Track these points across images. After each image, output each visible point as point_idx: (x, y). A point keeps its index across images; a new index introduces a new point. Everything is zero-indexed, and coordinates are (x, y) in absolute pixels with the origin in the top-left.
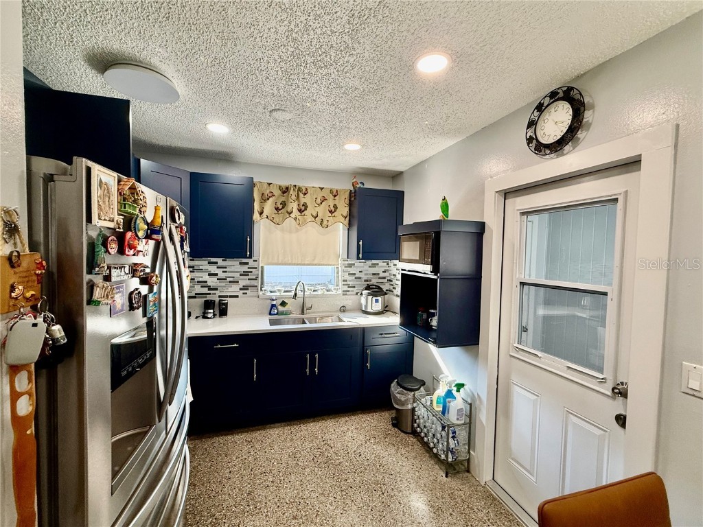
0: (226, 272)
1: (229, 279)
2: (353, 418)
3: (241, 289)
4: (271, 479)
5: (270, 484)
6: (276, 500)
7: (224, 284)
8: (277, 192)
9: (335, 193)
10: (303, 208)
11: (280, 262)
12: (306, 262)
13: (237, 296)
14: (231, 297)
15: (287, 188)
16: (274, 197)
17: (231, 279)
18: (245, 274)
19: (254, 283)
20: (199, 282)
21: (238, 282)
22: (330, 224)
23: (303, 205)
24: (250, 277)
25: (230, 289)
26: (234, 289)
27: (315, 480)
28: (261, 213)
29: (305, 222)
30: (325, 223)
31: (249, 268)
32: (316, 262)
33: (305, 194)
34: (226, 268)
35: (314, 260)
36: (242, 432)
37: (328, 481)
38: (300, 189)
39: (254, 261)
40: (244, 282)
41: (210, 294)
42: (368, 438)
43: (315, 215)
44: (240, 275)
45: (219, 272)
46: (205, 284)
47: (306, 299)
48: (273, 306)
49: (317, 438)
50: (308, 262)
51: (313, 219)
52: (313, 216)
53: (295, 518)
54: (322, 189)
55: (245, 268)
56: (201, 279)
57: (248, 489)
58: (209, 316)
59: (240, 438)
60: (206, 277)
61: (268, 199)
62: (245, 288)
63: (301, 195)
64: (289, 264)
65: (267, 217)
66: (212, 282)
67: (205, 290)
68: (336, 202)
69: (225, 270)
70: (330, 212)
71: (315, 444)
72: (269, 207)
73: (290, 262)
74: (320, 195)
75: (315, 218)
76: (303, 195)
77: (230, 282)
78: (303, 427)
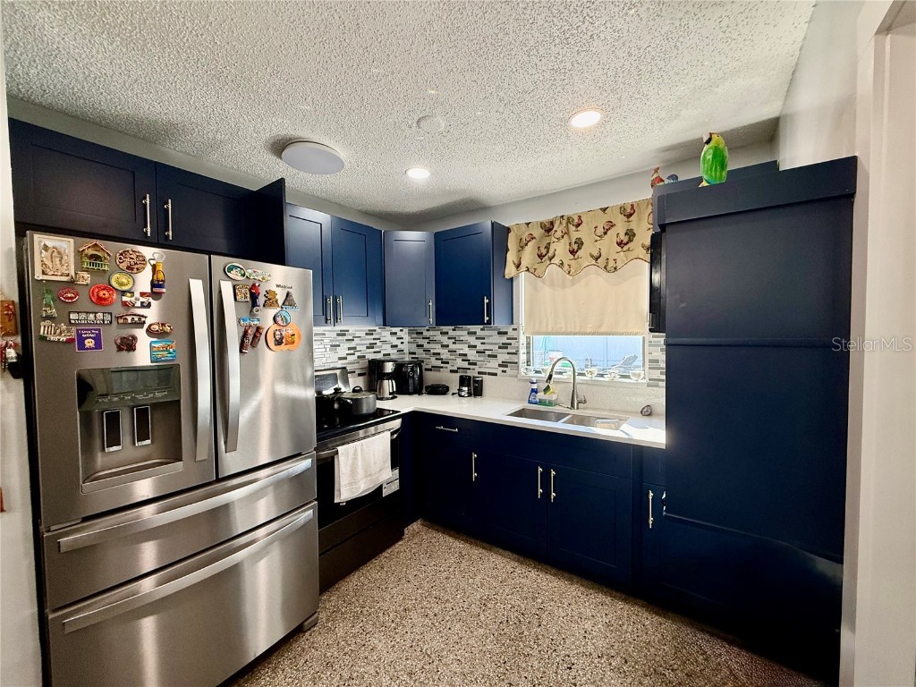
0: (484, 343)
1: (487, 353)
2: (620, 605)
3: (500, 365)
4: (436, 611)
5: (431, 615)
6: (418, 637)
7: (482, 359)
8: (538, 232)
9: (629, 210)
10: (575, 247)
11: (549, 330)
12: (588, 330)
13: (496, 374)
14: (490, 374)
15: (552, 223)
16: (534, 241)
17: (490, 353)
18: (504, 346)
19: (514, 358)
20: (460, 355)
21: (496, 356)
22: (619, 264)
23: (575, 243)
24: (509, 350)
25: (488, 365)
26: (492, 365)
27: (475, 651)
28: (518, 266)
29: (580, 269)
30: (611, 264)
31: (508, 339)
32: (603, 329)
33: (578, 225)
34: (484, 338)
35: (600, 326)
36: (466, 541)
37: (488, 666)
38: (570, 220)
39: (514, 329)
40: (503, 356)
41: (469, 369)
42: (613, 652)
43: (596, 254)
44: (500, 348)
45: (478, 343)
46: (465, 358)
47: (578, 387)
48: (535, 391)
49: (534, 599)
50: (593, 331)
51: (594, 262)
52: (592, 256)
53: (410, 674)
54: (604, 210)
55: (504, 339)
56: (461, 352)
57: (409, 604)
58: (463, 394)
59: (458, 545)
60: (466, 350)
61: (526, 244)
62: (504, 365)
63: (572, 228)
64: (563, 334)
65: (528, 270)
66: (472, 355)
67: (465, 365)
68: (633, 226)
69: (483, 341)
70: (620, 244)
71: (523, 606)
72: (529, 256)
73: (563, 330)
74: (601, 221)
75: (597, 259)
76: (574, 228)
77: (489, 356)
78: (533, 574)
